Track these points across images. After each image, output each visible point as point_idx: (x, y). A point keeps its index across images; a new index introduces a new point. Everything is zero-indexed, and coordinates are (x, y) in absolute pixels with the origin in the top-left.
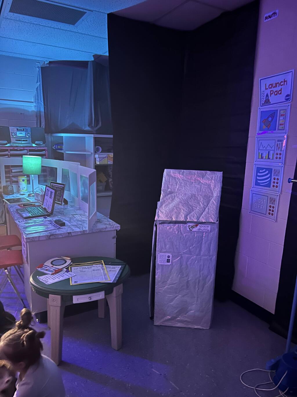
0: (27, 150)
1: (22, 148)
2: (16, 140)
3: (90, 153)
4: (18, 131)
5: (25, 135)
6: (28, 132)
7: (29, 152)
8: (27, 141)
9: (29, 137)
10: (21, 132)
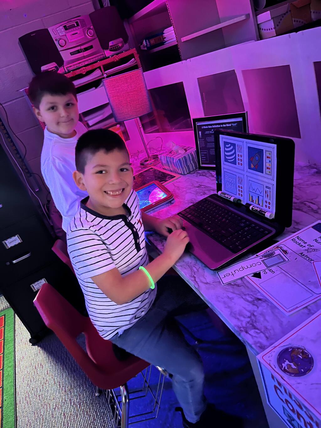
0: (100, 67)
1: (89, 68)
2: (72, 54)
3: (243, 18)
4: (67, 31)
5: (83, 37)
6: (88, 27)
7: (106, 72)
8: (91, 47)
9: (94, 37)
10: (74, 30)
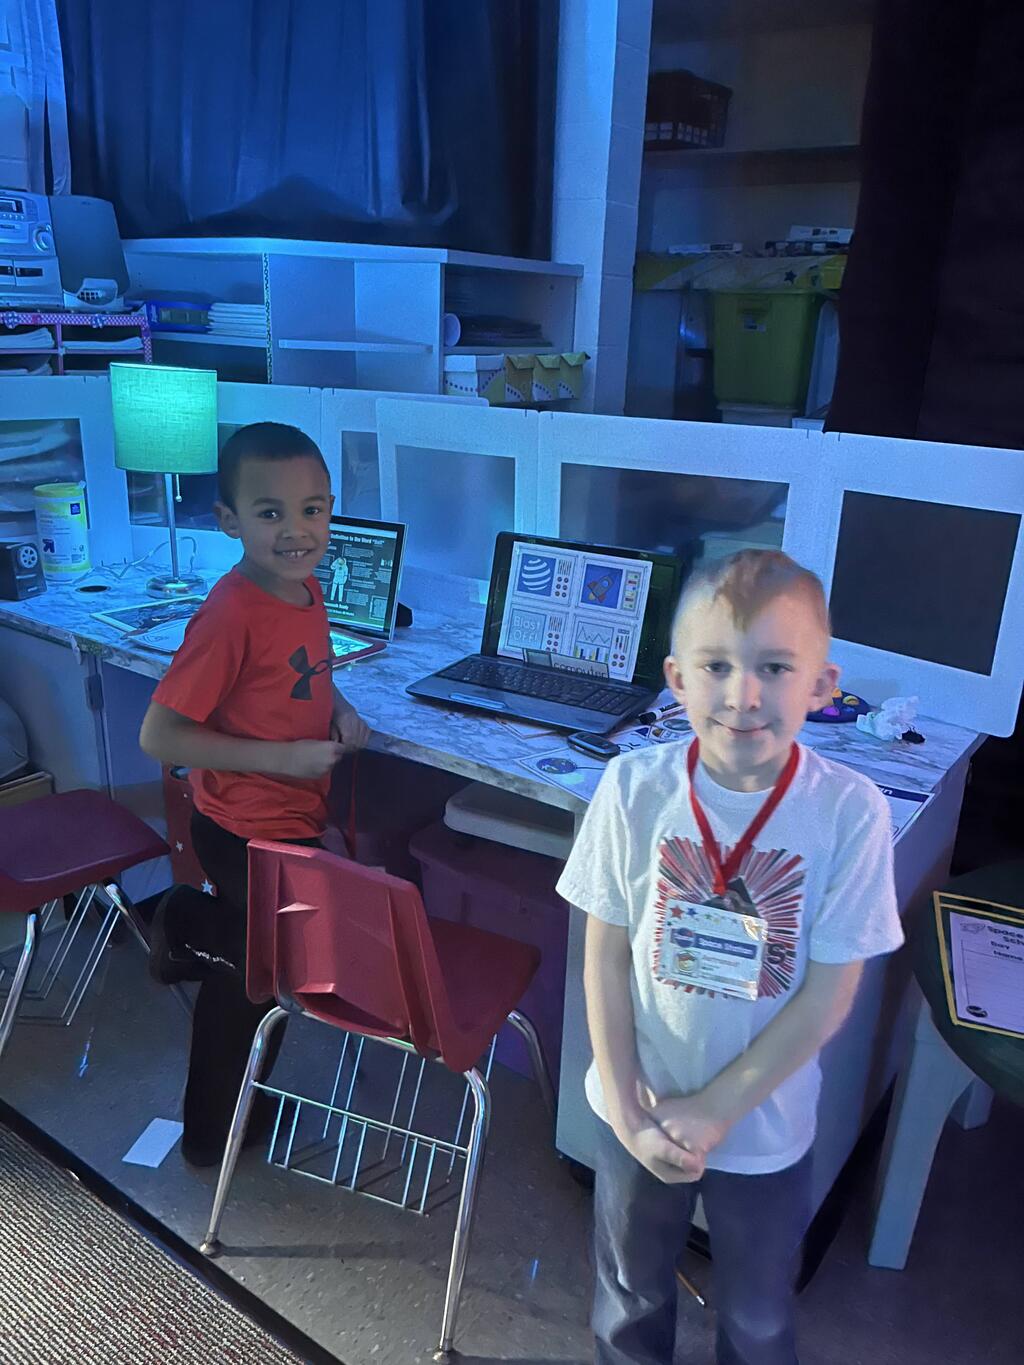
0: (51, 328)
1: (26, 319)
5: (26, 241)
6: (39, 223)
7: (66, 343)
8: (37, 273)
9: (47, 253)
10: (8, 218)
